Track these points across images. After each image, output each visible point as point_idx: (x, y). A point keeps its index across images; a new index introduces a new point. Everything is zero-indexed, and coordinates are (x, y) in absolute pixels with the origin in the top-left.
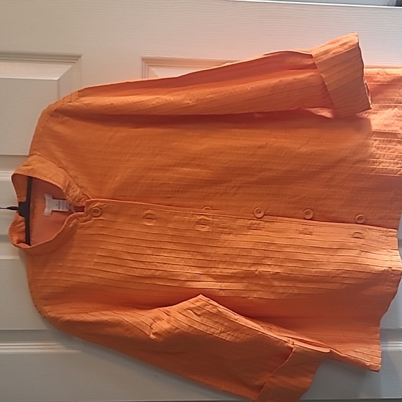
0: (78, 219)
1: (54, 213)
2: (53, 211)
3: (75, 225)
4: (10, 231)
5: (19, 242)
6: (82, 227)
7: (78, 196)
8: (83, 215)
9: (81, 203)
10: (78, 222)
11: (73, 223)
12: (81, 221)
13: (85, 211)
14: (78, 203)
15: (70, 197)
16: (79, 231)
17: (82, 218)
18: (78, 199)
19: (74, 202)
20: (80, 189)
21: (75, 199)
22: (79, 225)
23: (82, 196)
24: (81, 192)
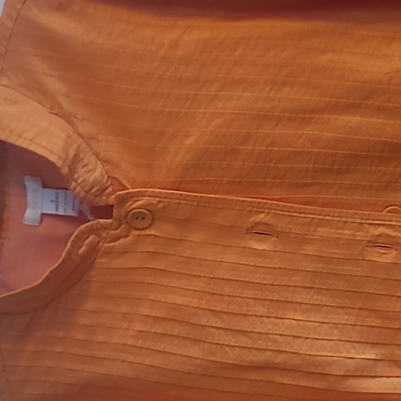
0: (99, 236)
1: (46, 220)
2: (43, 215)
3: (93, 249)
6: (108, 253)
7: (99, 183)
8: (109, 226)
9: (104, 198)
10: (99, 242)
11: (86, 245)
12: (106, 238)
13: (114, 217)
14: (97, 199)
15: (79, 184)
16: (101, 261)
17: (109, 233)
18: (98, 190)
19: (90, 197)
20: (103, 166)
21: (91, 189)
22: (101, 248)
23: (107, 182)
24: (106, 173)
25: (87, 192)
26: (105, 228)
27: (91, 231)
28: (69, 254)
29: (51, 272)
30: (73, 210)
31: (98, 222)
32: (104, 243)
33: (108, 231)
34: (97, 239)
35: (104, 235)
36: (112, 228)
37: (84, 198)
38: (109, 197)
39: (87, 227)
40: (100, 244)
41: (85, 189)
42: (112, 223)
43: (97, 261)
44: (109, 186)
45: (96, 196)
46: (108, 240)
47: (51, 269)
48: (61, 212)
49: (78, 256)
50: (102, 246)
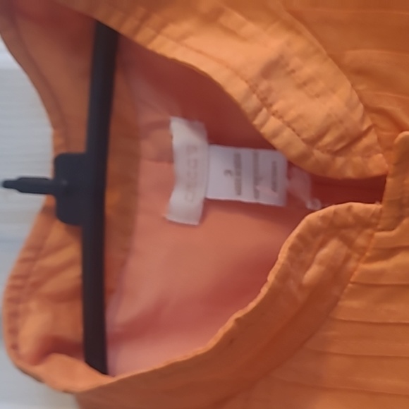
0: (348, 242)
3: (336, 275)
4: (12, 288)
5: (52, 347)
6: (369, 285)
7: (341, 122)
8: (374, 220)
9: (357, 159)
10: (347, 258)
11: (321, 263)
12: (365, 249)
13: (385, 198)
14: (340, 161)
15: (289, 125)
16: (351, 305)
17: (371, 236)
18: (341, 138)
19: (318, 154)
20: (353, 86)
21: (321, 136)
22: (352, 274)
23: (362, 121)
24: (361, 99)
25: (312, 142)
26: (363, 223)
27: (333, 228)
28: (284, 277)
29: (238, 320)
30: (274, 189)
31: (349, 209)
32: (358, 260)
33: (369, 231)
34: (344, 250)
35: (361, 241)
36: (379, 227)
37: (304, 156)
38: (369, 157)
39: (323, 218)
40: (352, 264)
41: (305, 136)
42: (381, 211)
43: (340, 303)
44: (369, 129)
45: (337, 153)
46: (368, 254)
47: (239, 314)
48: (247, 197)
49: (301, 287)
50: (355, 269)
